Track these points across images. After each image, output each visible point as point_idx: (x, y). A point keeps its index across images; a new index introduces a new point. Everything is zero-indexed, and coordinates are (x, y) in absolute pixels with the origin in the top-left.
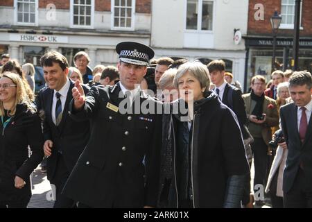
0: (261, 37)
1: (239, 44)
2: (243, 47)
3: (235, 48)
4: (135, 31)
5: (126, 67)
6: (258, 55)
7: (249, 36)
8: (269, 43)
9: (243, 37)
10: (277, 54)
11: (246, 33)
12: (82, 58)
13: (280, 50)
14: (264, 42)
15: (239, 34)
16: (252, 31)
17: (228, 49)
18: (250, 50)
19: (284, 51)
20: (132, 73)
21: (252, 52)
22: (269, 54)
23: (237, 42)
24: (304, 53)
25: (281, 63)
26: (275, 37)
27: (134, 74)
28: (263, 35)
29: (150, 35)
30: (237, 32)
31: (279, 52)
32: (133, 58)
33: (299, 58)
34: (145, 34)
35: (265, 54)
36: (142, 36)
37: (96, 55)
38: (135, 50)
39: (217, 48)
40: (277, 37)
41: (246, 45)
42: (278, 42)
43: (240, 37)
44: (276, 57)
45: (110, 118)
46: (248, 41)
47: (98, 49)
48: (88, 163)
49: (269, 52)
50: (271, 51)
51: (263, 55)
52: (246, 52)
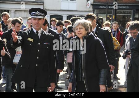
0: (101, 4)
1: (89, 8)
2: (91, 9)
3: (87, 10)
4: (35, 1)
5: (34, 20)
6: (99, 13)
7: (95, 4)
8: (104, 7)
9: (91, 4)
10: (109, 13)
11: (93, 2)
12: (6, 16)
13: (110, 11)
14: (102, 6)
15: (89, 2)
16: (96, 1)
17: (84, 10)
18: (95, 11)
19: (112, 11)
20: (37, 22)
21: (96, 12)
22: (105, 13)
23: (88, 7)
24: (123, 12)
25: (111, 17)
26: (107, 4)
27: (38, 23)
28: (102, 3)
29: (43, 3)
30: (88, 2)
31: (109, 12)
32: (36, 15)
33: (117, 14)
34: (40, 3)
35: (103, 13)
36: (39, 4)
37: (15, 13)
38: (37, 12)
39: (78, 10)
40: (108, 4)
41: (93, 8)
42: (109, 7)
43: (90, 4)
44: (108, 14)
45: (30, 45)
46: (94, 6)
47: (16, 10)
48: (21, 66)
49: (105, 12)
50: (106, 11)
51: (102, 13)
52: (93, 12)
